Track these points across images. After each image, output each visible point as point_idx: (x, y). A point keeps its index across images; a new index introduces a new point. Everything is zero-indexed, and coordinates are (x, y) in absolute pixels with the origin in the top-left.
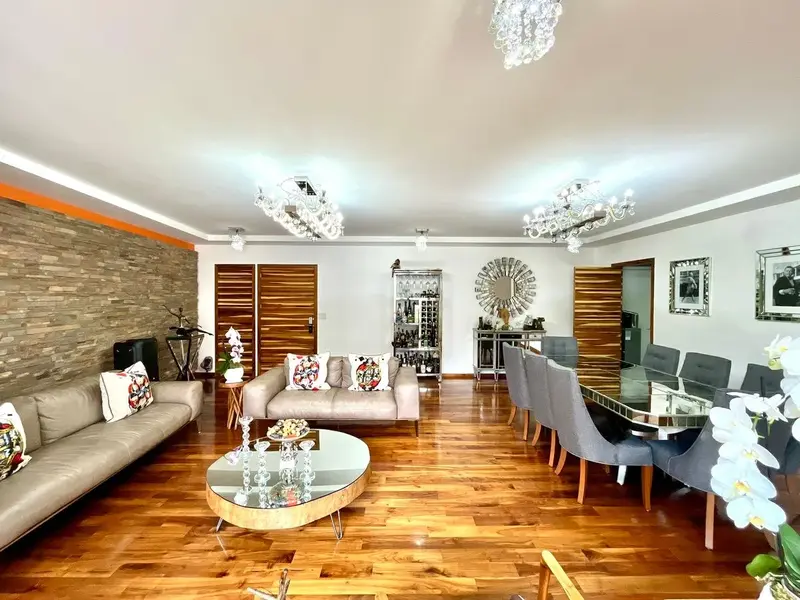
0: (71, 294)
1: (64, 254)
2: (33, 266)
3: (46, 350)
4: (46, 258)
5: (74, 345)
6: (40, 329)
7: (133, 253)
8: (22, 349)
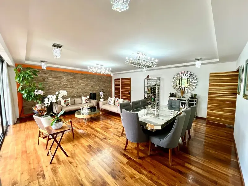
0: (84, 85)
1: (83, 79)
2: (79, 81)
3: (81, 93)
4: (80, 80)
5: (85, 93)
6: (80, 90)
7: (95, 78)
8: (77, 92)
